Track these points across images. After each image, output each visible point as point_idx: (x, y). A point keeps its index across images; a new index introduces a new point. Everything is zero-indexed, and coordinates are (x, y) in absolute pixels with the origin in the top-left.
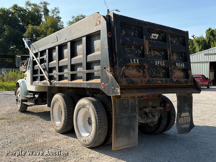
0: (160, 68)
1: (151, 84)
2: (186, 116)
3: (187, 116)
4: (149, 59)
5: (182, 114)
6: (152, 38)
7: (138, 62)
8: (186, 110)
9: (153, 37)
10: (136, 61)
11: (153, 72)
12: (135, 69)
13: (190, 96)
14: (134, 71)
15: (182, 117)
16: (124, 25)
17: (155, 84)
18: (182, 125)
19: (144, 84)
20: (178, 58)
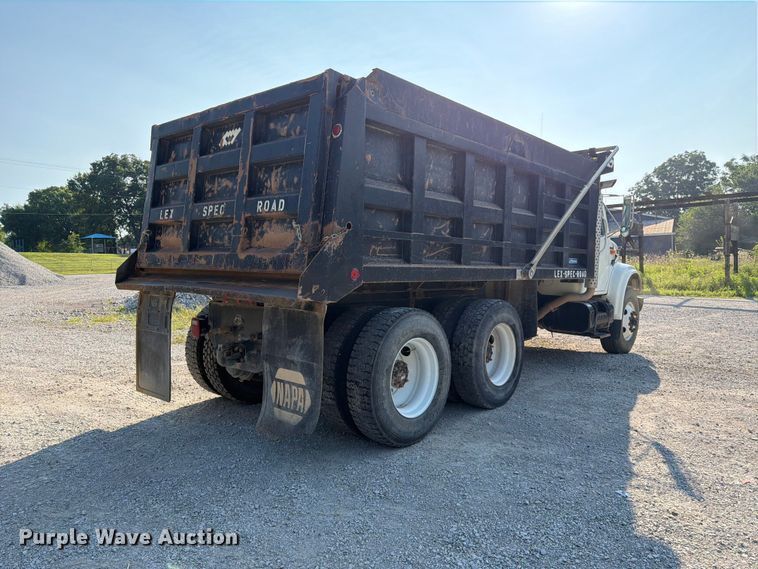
0: (219, 224)
2: (293, 384)
3: (299, 386)
5: (278, 369)
6: (221, 144)
8: (292, 362)
10: (169, 215)
13: (316, 316)
20: (284, 183)
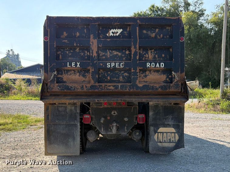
0: (120, 71)
1: (96, 90)
2: (168, 133)
3: (171, 133)
4: (96, 61)
5: (159, 128)
6: (109, 35)
7: (78, 66)
8: (168, 124)
9: (111, 34)
10: (76, 65)
11: (107, 77)
12: (78, 74)
13: (180, 107)
14: (76, 76)
15: (161, 133)
16: (66, 26)
17: (103, 91)
18: (160, 142)
19: (85, 90)
20: (157, 56)
